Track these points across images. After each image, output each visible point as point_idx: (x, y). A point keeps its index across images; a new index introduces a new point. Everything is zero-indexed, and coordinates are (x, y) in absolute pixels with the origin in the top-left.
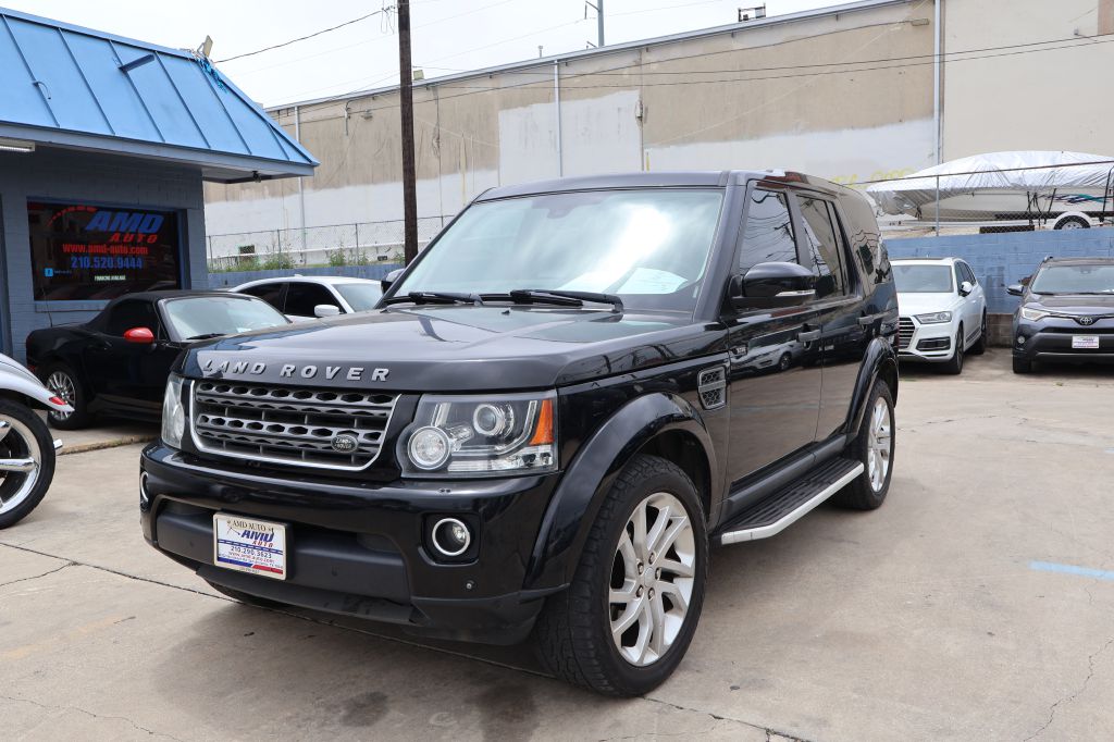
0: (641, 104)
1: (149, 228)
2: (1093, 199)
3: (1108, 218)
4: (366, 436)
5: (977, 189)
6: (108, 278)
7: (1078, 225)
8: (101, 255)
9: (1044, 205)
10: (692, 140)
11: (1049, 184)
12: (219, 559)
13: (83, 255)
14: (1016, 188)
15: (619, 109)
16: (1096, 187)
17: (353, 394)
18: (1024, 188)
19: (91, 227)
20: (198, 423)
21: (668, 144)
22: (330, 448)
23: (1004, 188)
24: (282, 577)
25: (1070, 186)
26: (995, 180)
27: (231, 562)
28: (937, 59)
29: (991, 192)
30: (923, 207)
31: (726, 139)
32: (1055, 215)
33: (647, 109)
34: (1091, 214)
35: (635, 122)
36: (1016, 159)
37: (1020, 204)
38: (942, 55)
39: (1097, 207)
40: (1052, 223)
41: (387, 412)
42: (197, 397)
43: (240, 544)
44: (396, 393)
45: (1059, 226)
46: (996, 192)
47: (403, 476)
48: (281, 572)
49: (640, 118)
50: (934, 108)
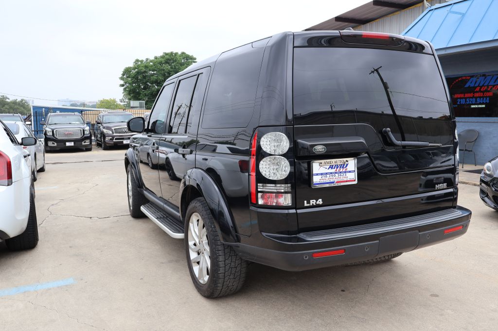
1: (495, 82)
6: (476, 106)
8: (470, 98)
13: (462, 98)
19: (467, 86)
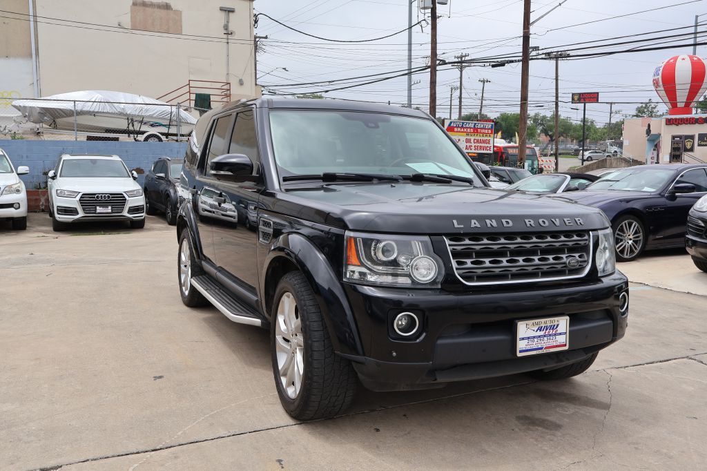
2: (163, 125)
3: (171, 137)
5: (97, 112)
7: (156, 140)
9: (137, 127)
11: (140, 114)
12: (520, 352)
14: (121, 114)
16: (165, 119)
18: (126, 115)
20: (457, 265)
23: (114, 114)
24: (566, 348)
25: (151, 116)
26: (108, 108)
27: (527, 351)
28: (32, 19)
29: (105, 115)
30: (58, 121)
32: (143, 133)
34: (163, 134)
36: (121, 97)
37: (123, 124)
38: (35, 16)
39: (165, 130)
40: (141, 138)
42: (453, 248)
43: (534, 337)
45: (146, 139)
46: (109, 115)
48: (565, 345)
50: (31, 52)
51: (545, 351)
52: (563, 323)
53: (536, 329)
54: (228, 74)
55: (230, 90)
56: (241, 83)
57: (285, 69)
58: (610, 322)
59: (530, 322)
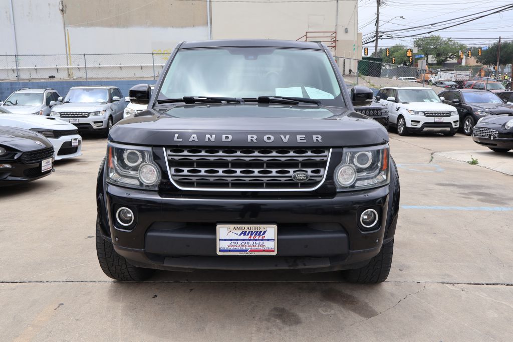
0: (62, 3)
4: (312, 172)
10: (92, 25)
12: (220, 251)
15: (49, 4)
17: (300, 150)
20: (173, 172)
21: (79, 26)
22: (292, 180)
24: (275, 253)
27: (230, 251)
31: (111, 26)
33: (66, 6)
35: (59, 12)
41: (325, 159)
42: (170, 158)
43: (237, 240)
44: (328, 148)
47: (338, 190)
48: (274, 251)
49: (62, 10)
50: (208, 22)
51: (249, 254)
52: (271, 231)
53: (239, 232)
54: (336, 25)
55: (335, 37)
56: (346, 31)
57: (402, 17)
58: (344, 235)
59: (232, 226)
